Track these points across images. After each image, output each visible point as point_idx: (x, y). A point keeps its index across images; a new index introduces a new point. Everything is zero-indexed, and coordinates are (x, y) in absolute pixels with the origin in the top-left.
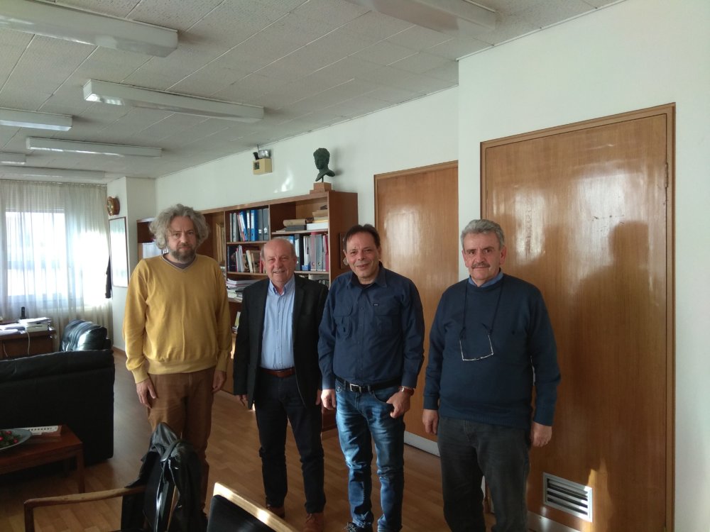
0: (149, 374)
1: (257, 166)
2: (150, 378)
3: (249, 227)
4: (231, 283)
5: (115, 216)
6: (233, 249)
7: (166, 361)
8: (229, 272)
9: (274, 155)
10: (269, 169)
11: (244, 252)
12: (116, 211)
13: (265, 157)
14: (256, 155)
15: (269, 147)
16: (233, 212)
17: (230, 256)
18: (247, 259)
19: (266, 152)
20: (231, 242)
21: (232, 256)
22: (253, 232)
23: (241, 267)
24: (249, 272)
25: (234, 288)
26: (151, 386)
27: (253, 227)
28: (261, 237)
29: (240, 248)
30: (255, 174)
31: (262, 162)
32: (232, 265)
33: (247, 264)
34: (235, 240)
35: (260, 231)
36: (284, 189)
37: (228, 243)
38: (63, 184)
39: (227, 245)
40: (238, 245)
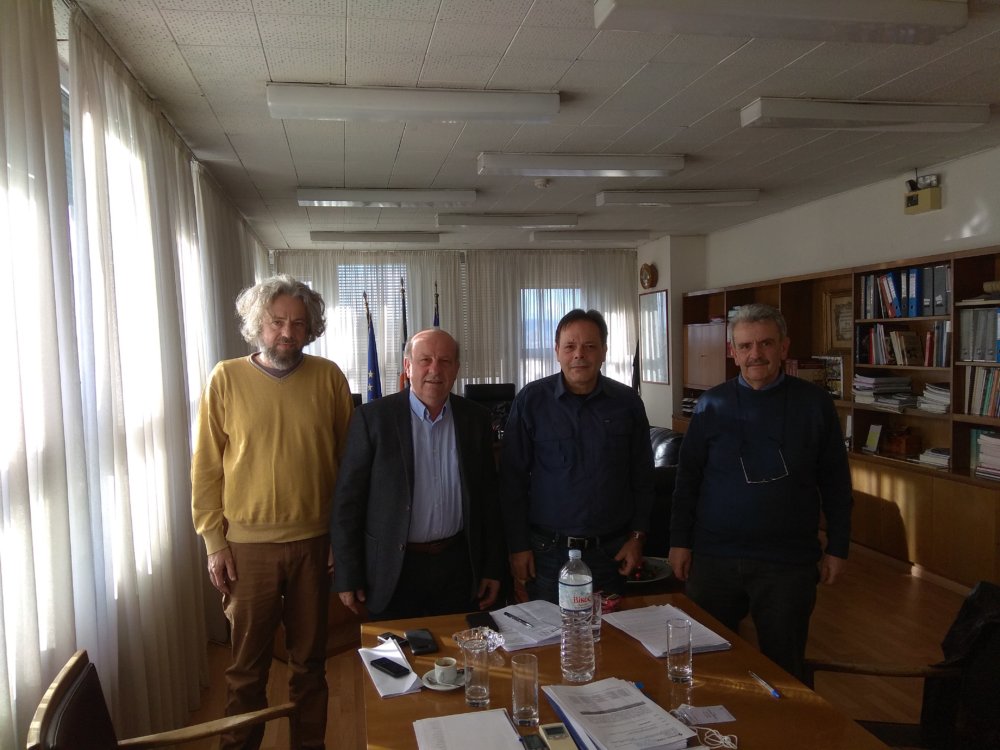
0: (228, 542)
1: (912, 201)
2: (229, 547)
3: (904, 295)
4: (862, 381)
5: (650, 290)
6: (864, 330)
7: (248, 524)
8: (858, 365)
9: (948, 181)
10: (937, 204)
11: (887, 334)
12: (653, 282)
13: (930, 185)
14: (913, 185)
15: (937, 169)
16: (867, 274)
17: (861, 340)
18: (891, 345)
19: (934, 178)
20: (862, 320)
21: (864, 341)
22: (913, 304)
23: (879, 357)
24: (896, 364)
25: (870, 389)
26: (230, 560)
27: (913, 293)
28: (928, 311)
29: (881, 329)
30: (907, 213)
31: (924, 195)
32: (864, 353)
33: (892, 352)
34: (870, 316)
35: (927, 302)
36: (967, 233)
37: (857, 321)
38: (585, 252)
39: (855, 325)
40: (876, 323)
